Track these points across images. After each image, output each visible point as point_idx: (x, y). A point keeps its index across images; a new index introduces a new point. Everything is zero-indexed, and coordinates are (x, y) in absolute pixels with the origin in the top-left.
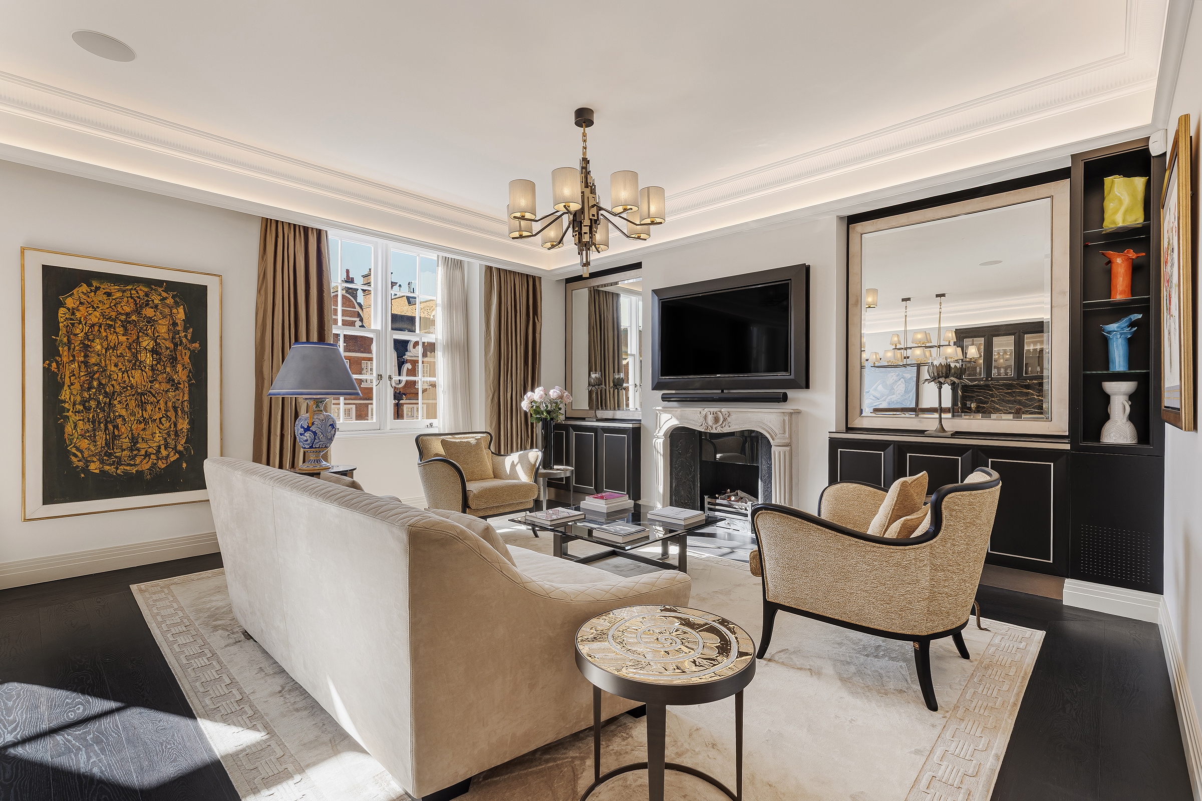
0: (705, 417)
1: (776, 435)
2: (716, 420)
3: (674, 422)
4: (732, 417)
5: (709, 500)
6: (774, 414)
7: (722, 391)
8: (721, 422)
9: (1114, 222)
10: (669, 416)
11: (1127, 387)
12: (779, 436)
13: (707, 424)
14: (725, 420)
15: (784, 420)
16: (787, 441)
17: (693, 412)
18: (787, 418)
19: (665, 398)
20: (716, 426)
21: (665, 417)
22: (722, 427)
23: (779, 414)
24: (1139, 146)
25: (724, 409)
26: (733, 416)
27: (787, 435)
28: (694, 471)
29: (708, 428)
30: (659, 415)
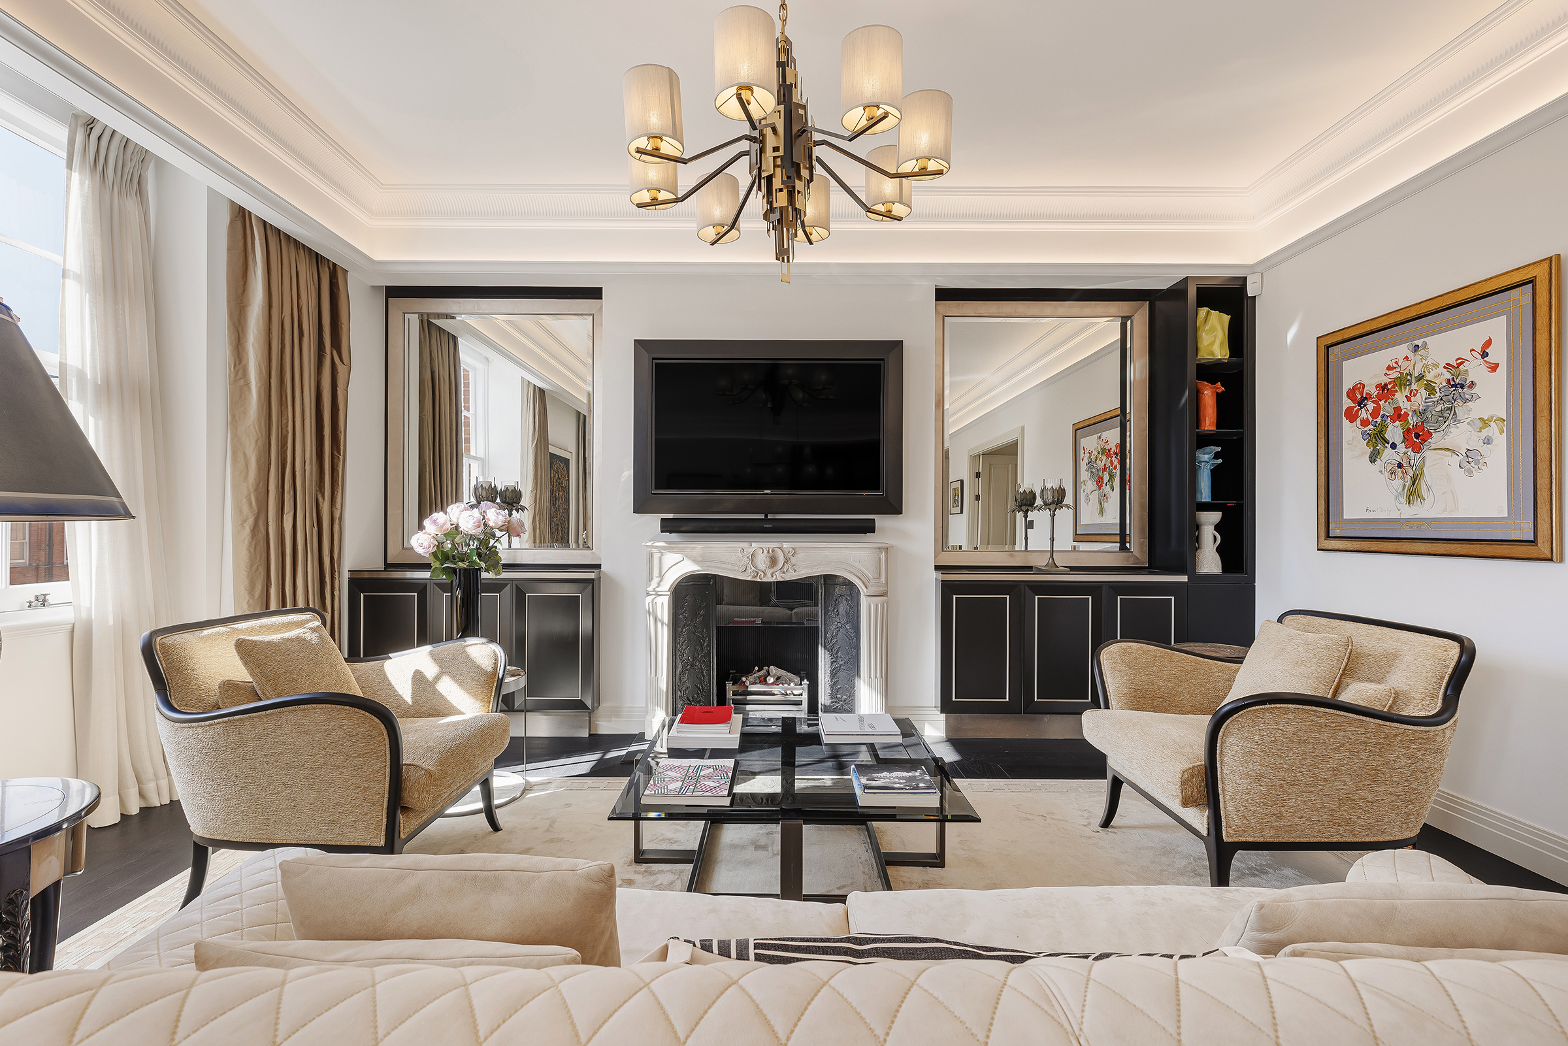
0: (752, 558)
1: (869, 581)
2: (773, 561)
3: (689, 567)
4: (799, 556)
5: (735, 688)
6: (867, 550)
7: (766, 516)
8: (780, 565)
9: (1212, 353)
10: (679, 557)
11: (1215, 517)
12: (872, 582)
13: (756, 568)
14: (787, 560)
15: (880, 559)
16: (883, 589)
17: (728, 549)
18: (883, 556)
19: (668, 527)
20: (773, 570)
21: (670, 558)
22: (784, 573)
23: (874, 550)
24: (1237, 285)
25: (786, 544)
26: (801, 555)
27: (883, 580)
28: (708, 645)
29: (757, 575)
30: (656, 556)
